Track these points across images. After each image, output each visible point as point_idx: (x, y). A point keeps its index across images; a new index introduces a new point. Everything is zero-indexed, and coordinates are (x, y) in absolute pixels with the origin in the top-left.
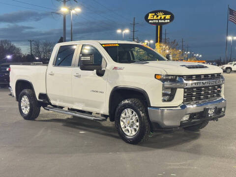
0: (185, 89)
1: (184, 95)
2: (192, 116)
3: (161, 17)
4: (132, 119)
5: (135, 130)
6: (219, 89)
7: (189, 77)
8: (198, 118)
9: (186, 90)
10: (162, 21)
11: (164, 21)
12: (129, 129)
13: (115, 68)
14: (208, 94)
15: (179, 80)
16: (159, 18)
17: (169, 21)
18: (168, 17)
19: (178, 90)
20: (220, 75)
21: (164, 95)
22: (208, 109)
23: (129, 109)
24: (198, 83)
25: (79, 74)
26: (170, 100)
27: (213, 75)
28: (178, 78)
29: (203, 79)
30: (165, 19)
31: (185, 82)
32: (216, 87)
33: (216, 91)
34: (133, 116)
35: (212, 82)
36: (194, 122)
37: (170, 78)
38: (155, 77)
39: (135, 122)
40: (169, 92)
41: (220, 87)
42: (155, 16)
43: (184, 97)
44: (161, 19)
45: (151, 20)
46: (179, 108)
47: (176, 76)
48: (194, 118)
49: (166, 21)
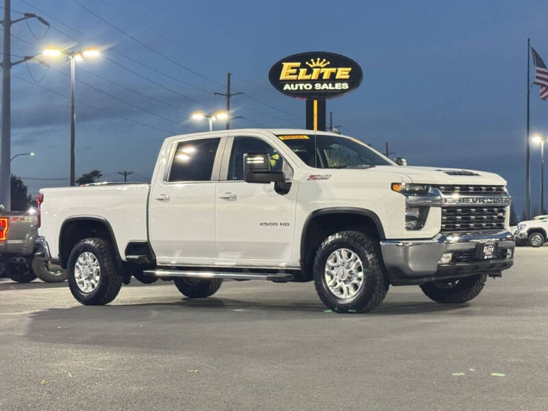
0: (443, 208)
1: (442, 219)
2: (457, 255)
3: (321, 75)
4: (348, 268)
5: (356, 286)
6: (501, 214)
7: (450, 189)
8: (466, 262)
9: (445, 210)
10: (325, 86)
11: (330, 87)
12: (344, 287)
13: (313, 177)
14: (482, 220)
15: (433, 193)
16: (314, 76)
17: (345, 86)
18: (343, 73)
19: (432, 209)
20: (501, 190)
21: (408, 218)
22: (482, 245)
23: (342, 250)
24: (463, 199)
25: (233, 194)
26: (418, 228)
27: (489, 188)
28: (430, 188)
29: (472, 194)
30: (333, 79)
31: (443, 196)
32: (496, 209)
33: (495, 217)
34: (351, 261)
35: (488, 201)
36: (460, 268)
37: (417, 189)
38: (392, 189)
39: (354, 271)
40: (417, 213)
41: (504, 212)
42: (303, 71)
43: (442, 223)
44: (320, 79)
45: (290, 82)
46: (436, 240)
47: (428, 185)
48: (460, 261)
49: (338, 86)
